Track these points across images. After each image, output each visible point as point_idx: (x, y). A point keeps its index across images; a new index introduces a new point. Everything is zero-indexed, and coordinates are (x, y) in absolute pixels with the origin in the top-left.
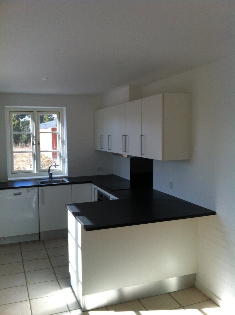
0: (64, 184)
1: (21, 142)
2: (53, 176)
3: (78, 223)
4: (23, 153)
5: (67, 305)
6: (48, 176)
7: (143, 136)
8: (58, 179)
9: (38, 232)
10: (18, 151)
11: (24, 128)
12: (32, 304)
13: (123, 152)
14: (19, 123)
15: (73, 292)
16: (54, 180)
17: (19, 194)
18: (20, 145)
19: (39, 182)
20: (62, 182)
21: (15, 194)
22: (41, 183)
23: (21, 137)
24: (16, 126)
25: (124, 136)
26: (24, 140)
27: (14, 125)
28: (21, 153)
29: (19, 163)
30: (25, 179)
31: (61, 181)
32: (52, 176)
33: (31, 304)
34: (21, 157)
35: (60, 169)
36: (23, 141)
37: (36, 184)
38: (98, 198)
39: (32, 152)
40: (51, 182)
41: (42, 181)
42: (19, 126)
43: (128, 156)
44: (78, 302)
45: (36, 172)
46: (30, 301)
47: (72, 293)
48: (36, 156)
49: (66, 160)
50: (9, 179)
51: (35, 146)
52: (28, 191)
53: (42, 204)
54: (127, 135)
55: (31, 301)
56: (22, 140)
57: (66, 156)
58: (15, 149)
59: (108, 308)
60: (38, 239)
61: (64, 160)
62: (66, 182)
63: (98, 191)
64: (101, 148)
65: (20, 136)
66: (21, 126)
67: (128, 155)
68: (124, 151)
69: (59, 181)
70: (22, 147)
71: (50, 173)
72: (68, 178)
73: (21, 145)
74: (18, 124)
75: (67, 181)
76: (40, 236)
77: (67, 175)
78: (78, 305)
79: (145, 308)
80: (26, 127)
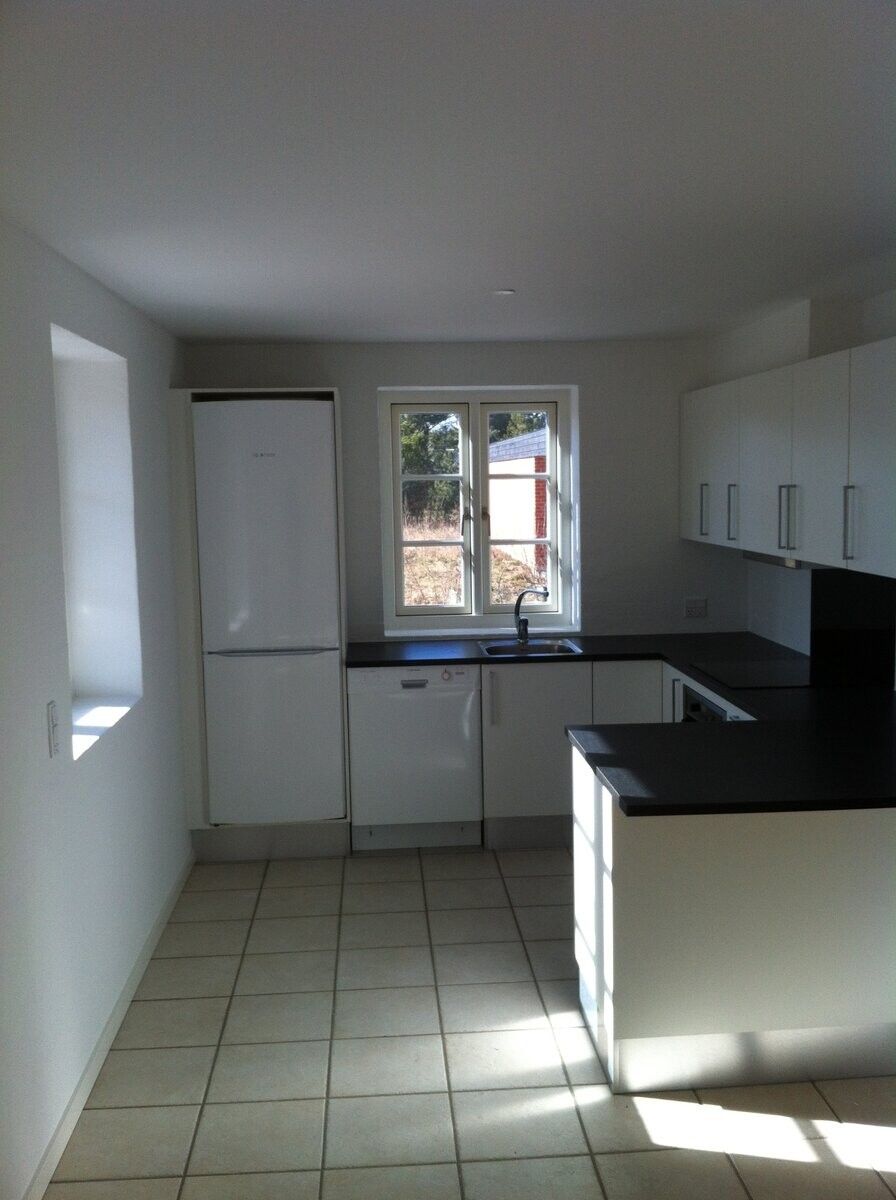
0: (569, 658)
1: (431, 509)
2: (531, 630)
3: (604, 789)
4: (437, 547)
5: (564, 1067)
6: (514, 630)
7: (852, 487)
8: (548, 642)
9: (476, 817)
10: (419, 538)
11: (440, 458)
12: (451, 1049)
13: (780, 547)
14: (427, 441)
15: (587, 1027)
16: (531, 643)
17: (421, 685)
18: (426, 518)
19: (484, 648)
20: (559, 652)
21: (407, 685)
22: (490, 651)
23: (430, 490)
24: (416, 451)
25: (784, 490)
26: (440, 500)
27: (408, 448)
28: (431, 548)
29: (423, 582)
30: (437, 637)
31: (556, 647)
32: (526, 630)
33: (447, 1047)
34: (431, 562)
35: (554, 604)
36: (437, 503)
37: (473, 656)
38: (685, 713)
39: (462, 544)
40: (522, 650)
41: (494, 644)
42: (426, 449)
43: (799, 564)
44: (601, 1063)
45: (474, 614)
46: (443, 1038)
47: (582, 1032)
48: (477, 558)
49: (577, 575)
50: (388, 633)
51: (472, 522)
52: (446, 676)
53: (493, 722)
54: (795, 486)
55: (446, 1036)
56: (435, 501)
57: (575, 560)
58: (409, 534)
59: (700, 1093)
60: (479, 842)
61: (570, 573)
62: (572, 651)
63: (686, 688)
64: (702, 534)
65: (427, 487)
66: (431, 450)
67: (798, 559)
68: (782, 545)
69: (549, 649)
70: (435, 526)
71: (522, 618)
72: (582, 638)
73: (430, 520)
74: (423, 443)
75: (579, 651)
76: (485, 834)
77: (577, 628)
78: (600, 1071)
79: (833, 1111)
80: (447, 453)
